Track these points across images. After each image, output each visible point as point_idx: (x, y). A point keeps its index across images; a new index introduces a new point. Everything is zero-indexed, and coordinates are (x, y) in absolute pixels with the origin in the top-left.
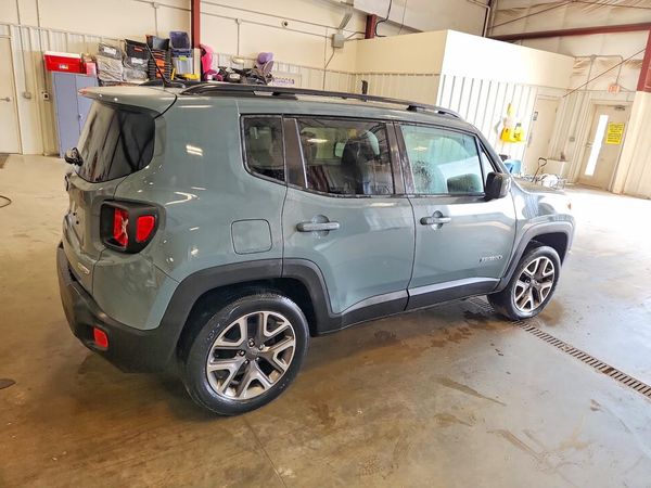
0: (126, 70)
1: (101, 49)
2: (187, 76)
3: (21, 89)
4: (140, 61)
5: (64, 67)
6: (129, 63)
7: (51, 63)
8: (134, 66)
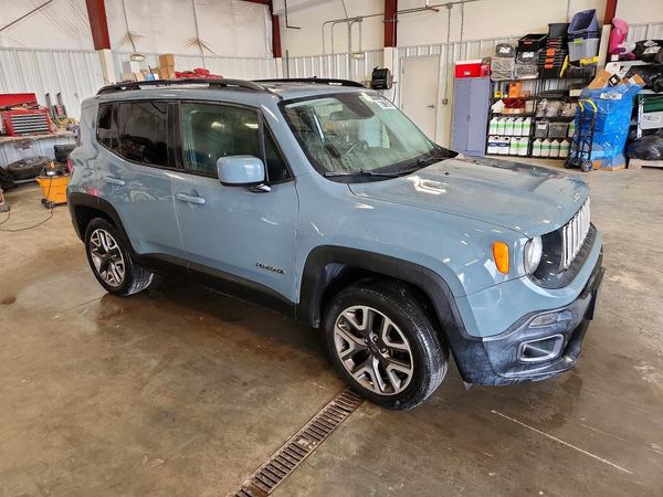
0: (518, 66)
1: (498, 50)
2: (583, 61)
3: (441, 97)
4: (531, 55)
5: (468, 73)
6: (521, 59)
7: (460, 71)
8: (525, 61)
